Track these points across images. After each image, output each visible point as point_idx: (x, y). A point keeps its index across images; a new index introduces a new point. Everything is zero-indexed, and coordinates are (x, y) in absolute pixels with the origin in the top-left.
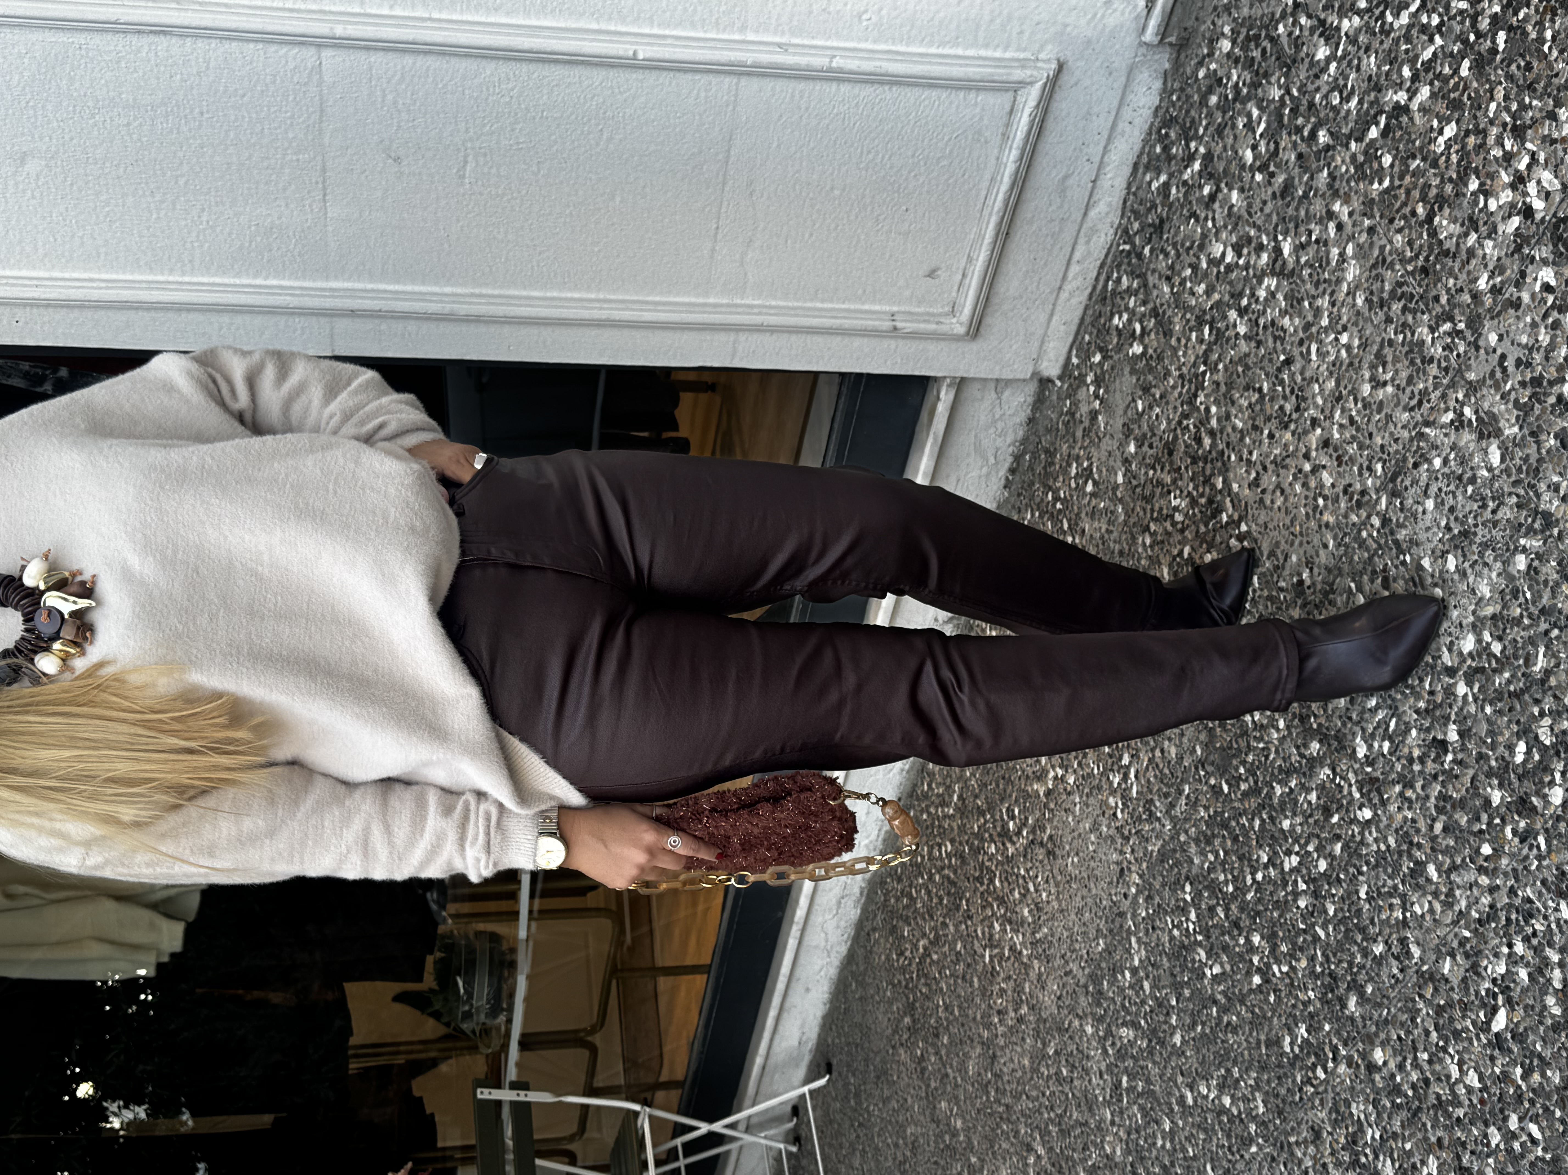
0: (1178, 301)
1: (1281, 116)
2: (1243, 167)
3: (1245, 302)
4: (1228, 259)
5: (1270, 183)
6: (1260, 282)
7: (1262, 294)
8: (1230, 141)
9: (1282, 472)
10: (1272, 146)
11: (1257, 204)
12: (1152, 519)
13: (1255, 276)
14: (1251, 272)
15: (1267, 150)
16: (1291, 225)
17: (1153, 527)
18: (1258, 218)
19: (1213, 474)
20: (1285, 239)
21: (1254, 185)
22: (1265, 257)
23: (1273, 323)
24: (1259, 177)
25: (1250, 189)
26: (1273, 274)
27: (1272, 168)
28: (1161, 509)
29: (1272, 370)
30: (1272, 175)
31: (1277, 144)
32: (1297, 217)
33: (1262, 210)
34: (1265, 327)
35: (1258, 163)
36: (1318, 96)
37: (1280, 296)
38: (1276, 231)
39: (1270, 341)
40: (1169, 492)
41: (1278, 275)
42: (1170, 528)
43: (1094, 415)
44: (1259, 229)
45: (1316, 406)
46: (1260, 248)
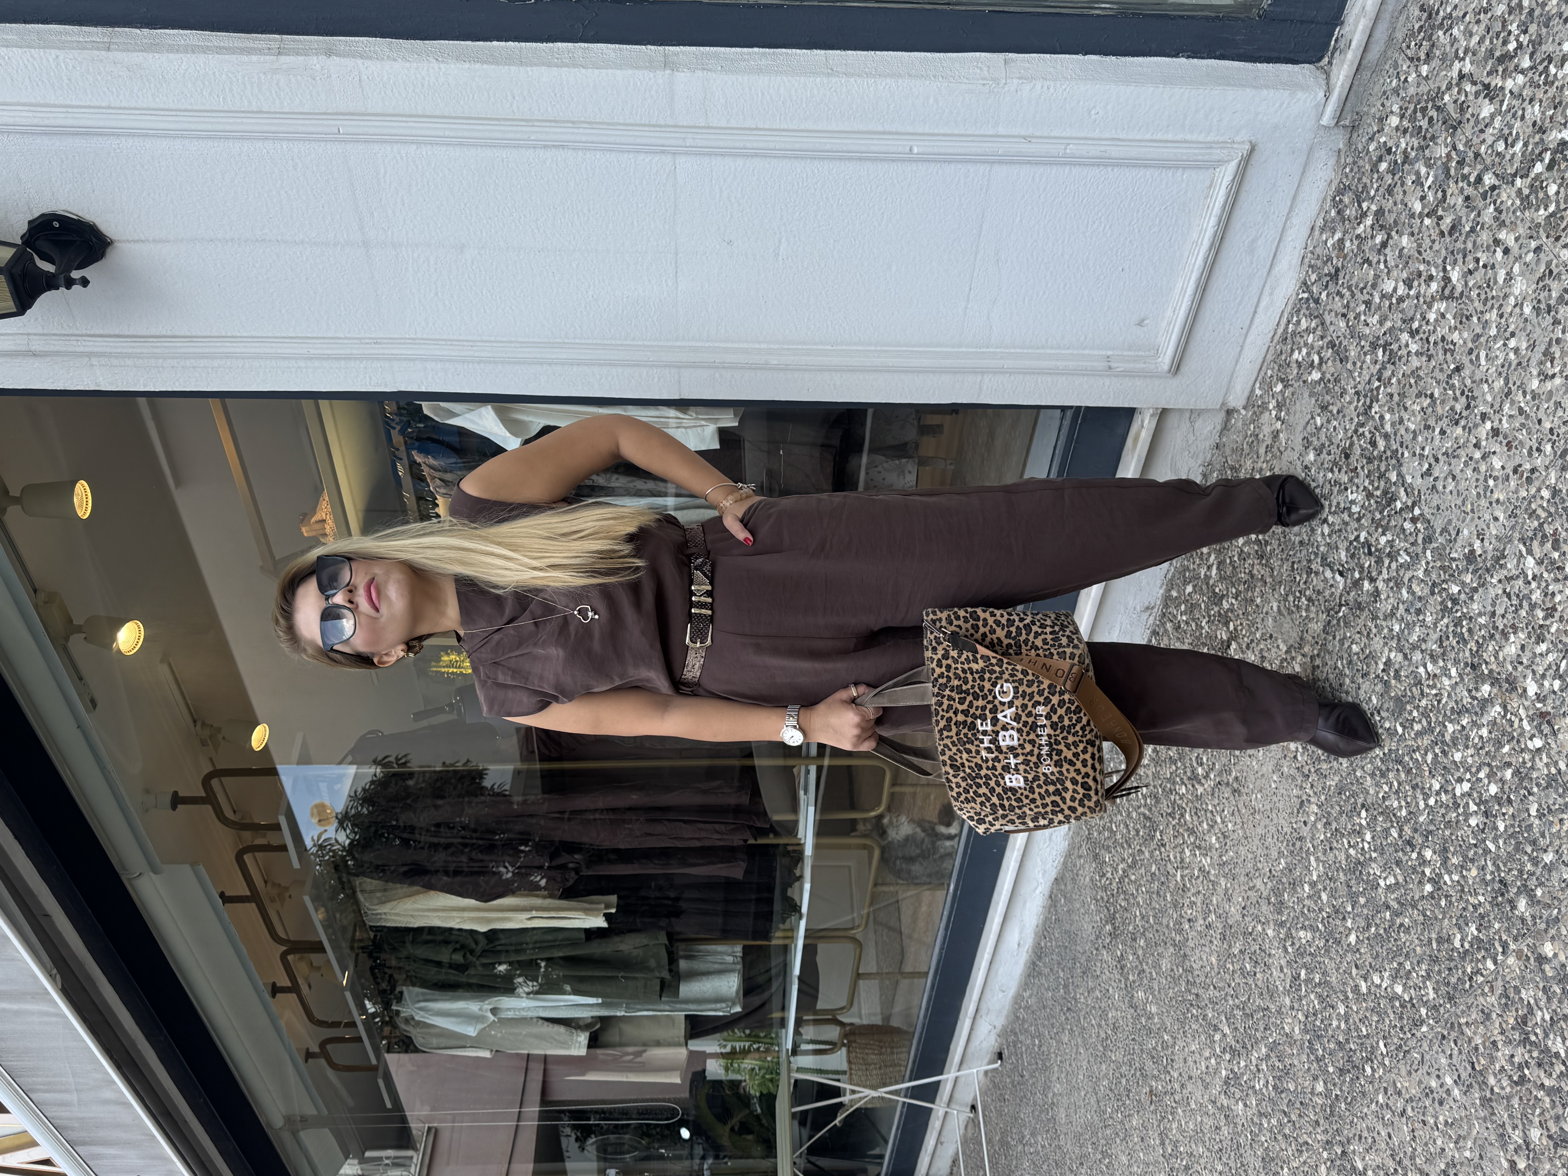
0: (1353, 333)
1: (1447, 170)
2: (1412, 216)
3: (1416, 325)
4: (1400, 292)
5: (1438, 224)
6: (1430, 307)
7: (1432, 317)
8: (1401, 196)
9: (1453, 461)
10: (1440, 194)
11: (1427, 242)
12: (1330, 512)
13: (1425, 302)
14: (1421, 300)
15: (1435, 198)
16: (1460, 257)
17: (1331, 519)
18: (1428, 255)
19: (1387, 470)
20: (1453, 269)
21: (1424, 229)
22: (1434, 286)
23: (1443, 339)
24: (1427, 221)
25: (1420, 232)
26: (1443, 298)
27: (1440, 213)
28: (1338, 503)
29: (1442, 377)
30: (1440, 218)
31: (1444, 192)
32: (1465, 248)
33: (1431, 248)
34: (1435, 343)
35: (1426, 211)
36: (1483, 147)
37: (1448, 316)
38: (1444, 261)
39: (1441, 352)
40: (1346, 489)
41: (1447, 299)
42: (1347, 518)
43: (1276, 435)
44: (1428, 263)
45: (1485, 402)
46: (1431, 278)
